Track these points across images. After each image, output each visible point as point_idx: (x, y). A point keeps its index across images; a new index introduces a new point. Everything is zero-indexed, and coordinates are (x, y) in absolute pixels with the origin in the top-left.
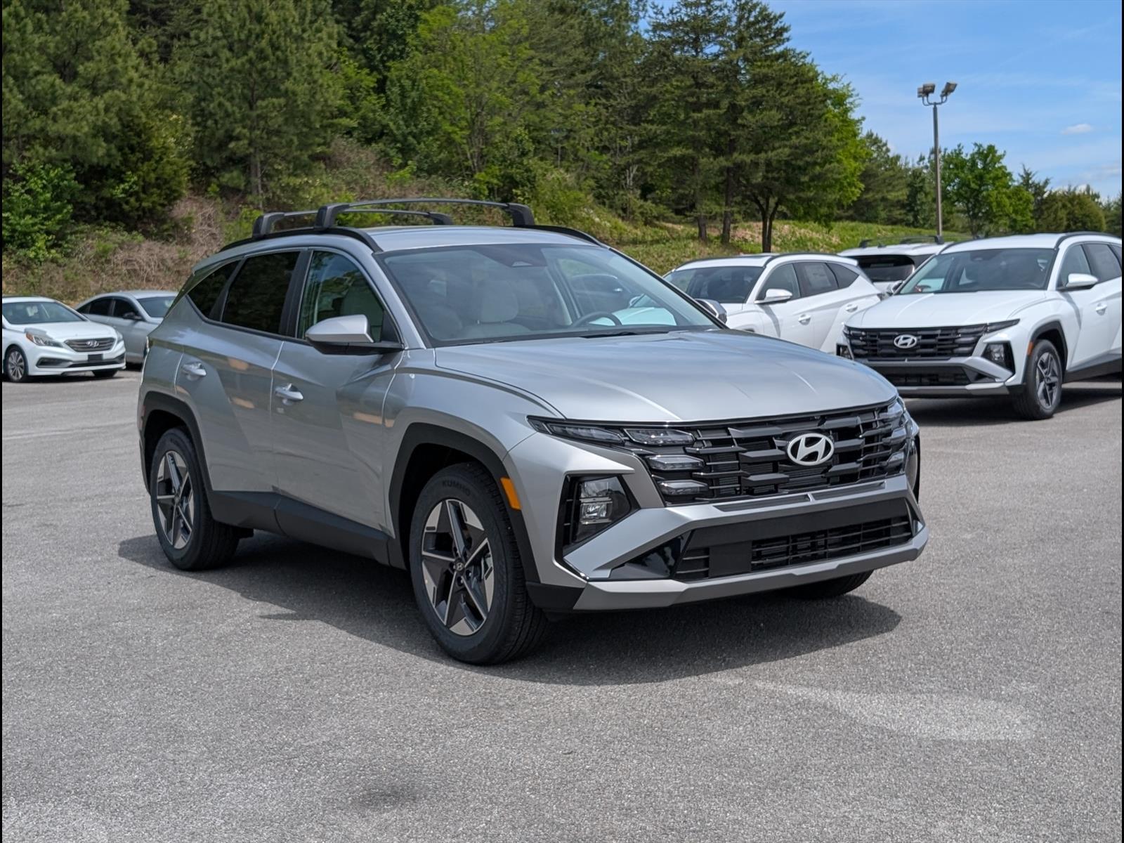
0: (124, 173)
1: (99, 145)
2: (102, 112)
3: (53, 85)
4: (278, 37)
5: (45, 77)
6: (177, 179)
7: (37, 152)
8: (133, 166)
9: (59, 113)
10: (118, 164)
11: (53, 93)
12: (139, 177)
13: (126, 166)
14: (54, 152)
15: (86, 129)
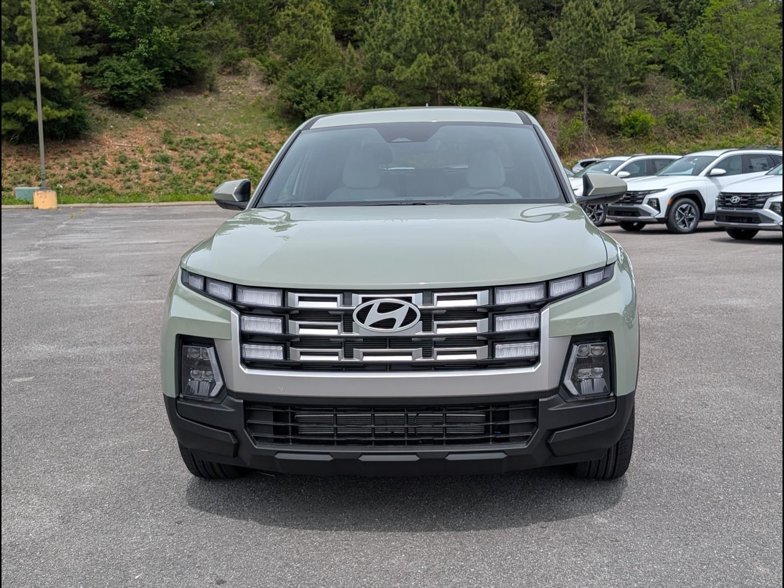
0: (509, 101)
1: (495, 87)
2: (496, 70)
3: (473, 56)
4: (598, 25)
5: (471, 52)
6: (536, 104)
7: (464, 92)
8: (513, 97)
9: (476, 71)
10: (505, 96)
11: (474, 60)
12: (516, 103)
13: (510, 98)
14: (471, 91)
15: (488, 79)
